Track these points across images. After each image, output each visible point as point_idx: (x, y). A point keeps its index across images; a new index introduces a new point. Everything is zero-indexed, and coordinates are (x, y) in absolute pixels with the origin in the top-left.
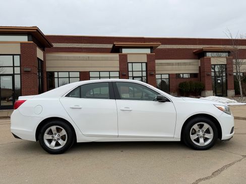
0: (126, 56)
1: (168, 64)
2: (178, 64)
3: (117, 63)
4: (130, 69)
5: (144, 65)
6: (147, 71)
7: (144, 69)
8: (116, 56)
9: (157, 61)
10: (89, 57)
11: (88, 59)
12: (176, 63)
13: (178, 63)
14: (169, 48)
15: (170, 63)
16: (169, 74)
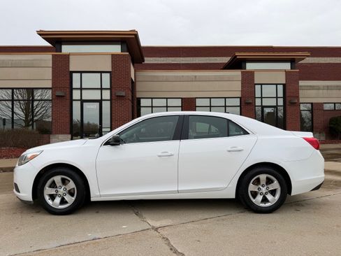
0: (252, 73)
1: (312, 88)
2: (328, 88)
3: (237, 86)
4: (258, 94)
5: (280, 88)
6: (284, 97)
7: (281, 94)
8: (237, 74)
9: (302, 83)
10: (195, 77)
11: (195, 79)
12: (324, 86)
13: (328, 86)
14: (313, 62)
15: (314, 86)
16: (312, 104)
